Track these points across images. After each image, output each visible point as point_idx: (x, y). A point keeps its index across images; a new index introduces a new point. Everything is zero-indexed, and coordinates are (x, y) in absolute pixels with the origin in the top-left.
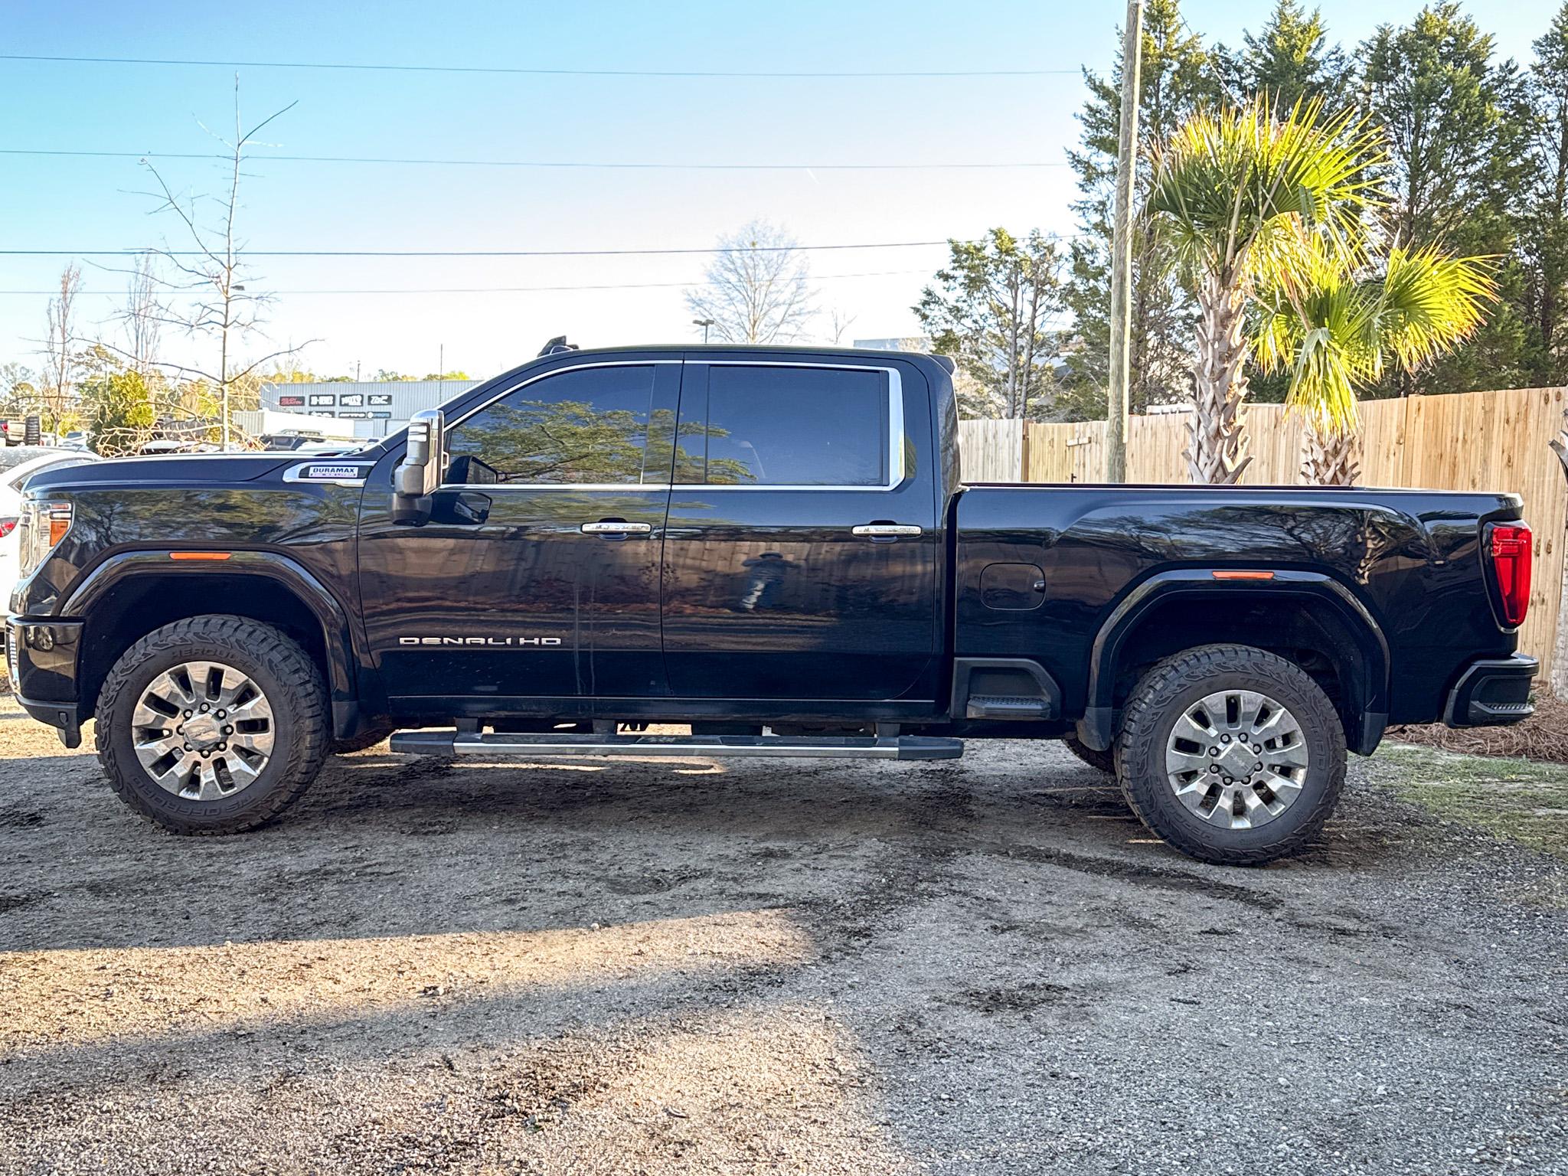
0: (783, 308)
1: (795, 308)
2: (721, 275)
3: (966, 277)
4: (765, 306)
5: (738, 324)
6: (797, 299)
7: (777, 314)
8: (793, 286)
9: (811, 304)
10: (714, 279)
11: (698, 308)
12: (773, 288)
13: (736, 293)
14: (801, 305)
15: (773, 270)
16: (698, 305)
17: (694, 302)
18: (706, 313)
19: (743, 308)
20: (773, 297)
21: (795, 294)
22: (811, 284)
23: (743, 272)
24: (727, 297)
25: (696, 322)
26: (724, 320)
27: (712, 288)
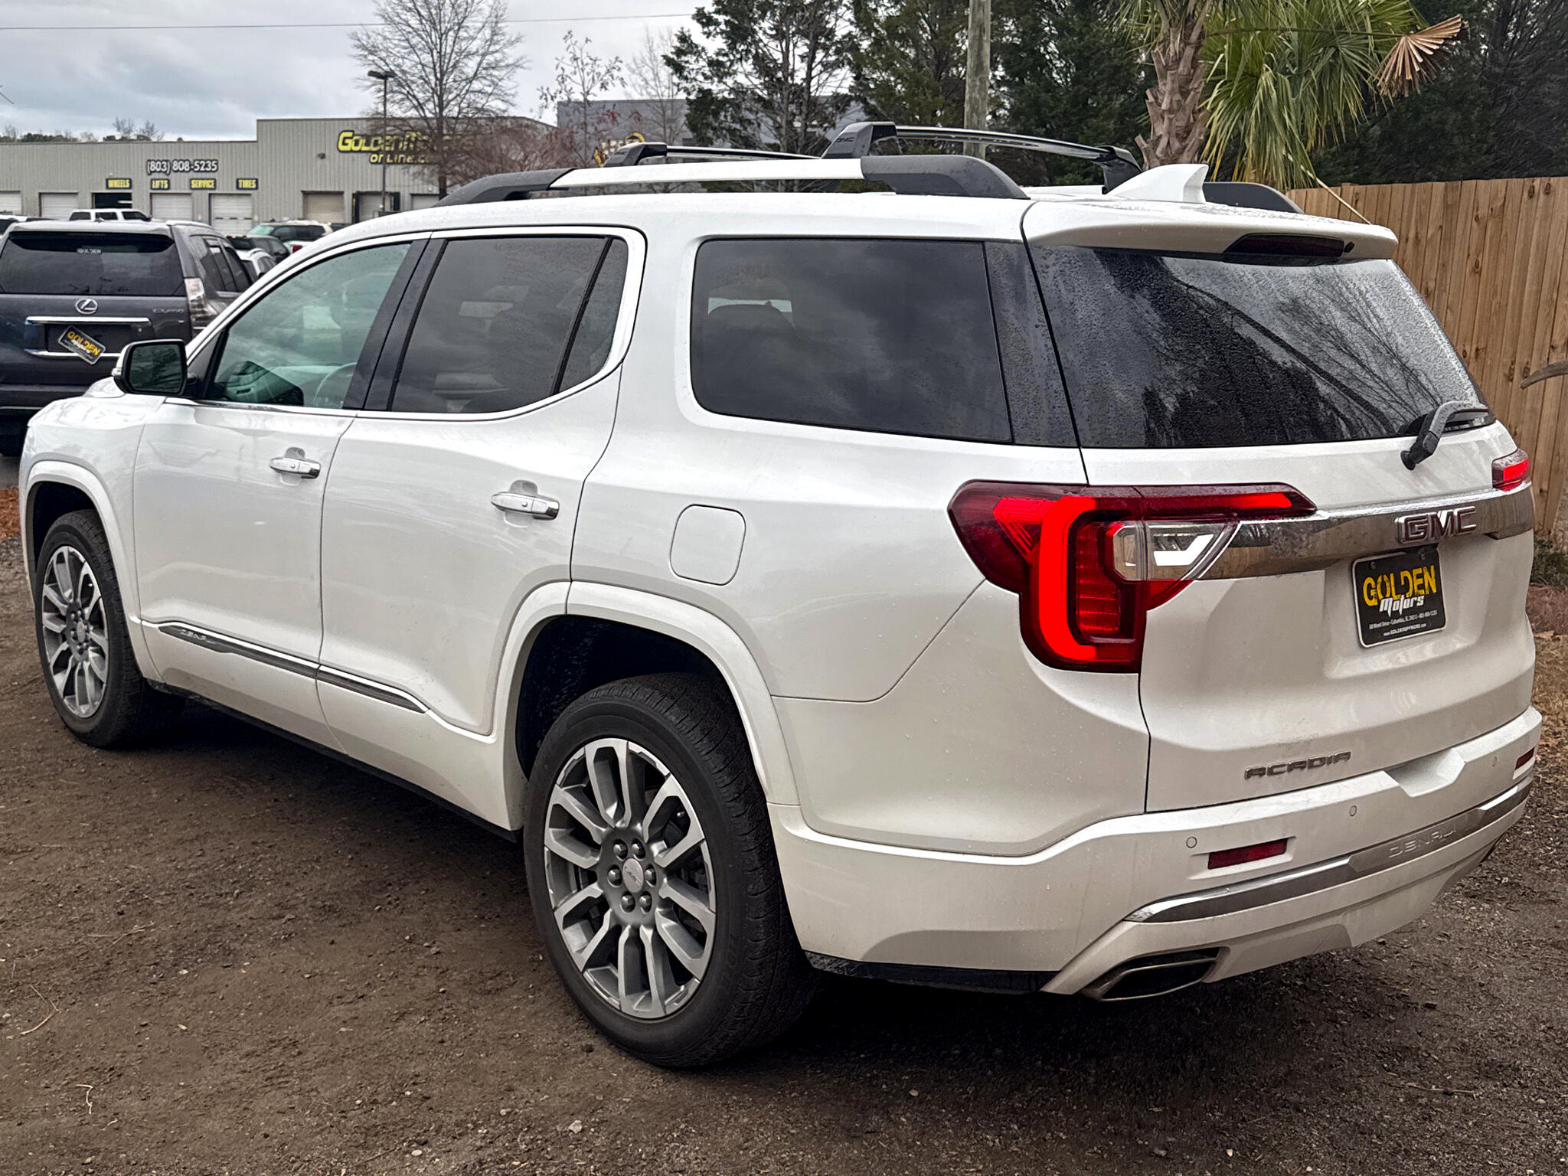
0: (478, 59)
1: (490, 58)
2: (398, 16)
3: (727, 23)
4: (454, 55)
5: (421, 77)
6: (492, 49)
7: (470, 66)
8: (487, 33)
9: (512, 54)
10: (389, 20)
11: (371, 57)
12: (462, 34)
13: (417, 39)
14: (498, 56)
15: (462, 10)
16: (371, 53)
17: (366, 49)
18: (382, 63)
19: (426, 58)
20: (464, 44)
21: (491, 41)
22: (509, 29)
23: (424, 13)
24: (405, 44)
25: (371, 74)
26: (404, 72)
27: (387, 31)
